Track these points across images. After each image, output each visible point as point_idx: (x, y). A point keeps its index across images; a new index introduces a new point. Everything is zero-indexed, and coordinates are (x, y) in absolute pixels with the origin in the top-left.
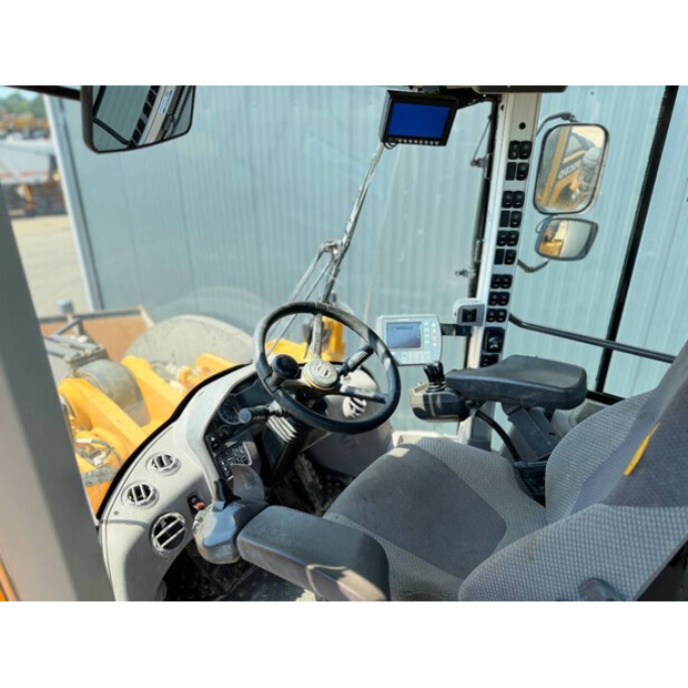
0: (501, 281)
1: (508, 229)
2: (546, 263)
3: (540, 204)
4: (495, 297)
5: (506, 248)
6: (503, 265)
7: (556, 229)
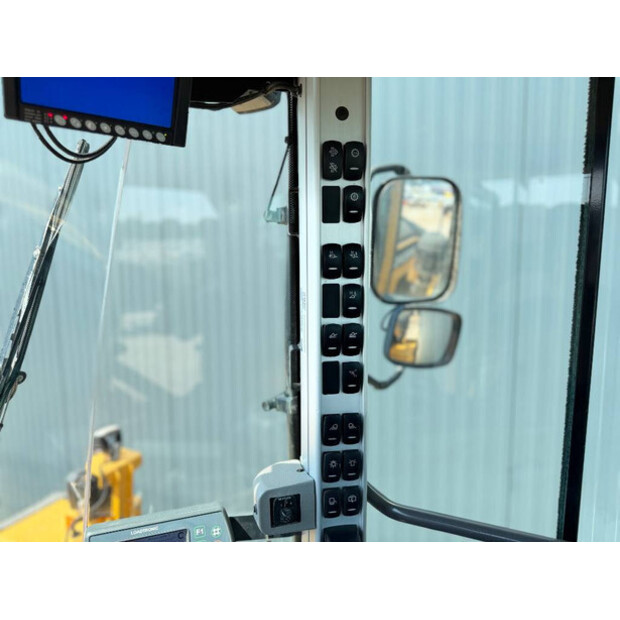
0: (342, 429)
1: (341, 321)
2: (398, 376)
3: (380, 289)
4: (333, 464)
5: (342, 359)
6: (341, 395)
7: (405, 325)
